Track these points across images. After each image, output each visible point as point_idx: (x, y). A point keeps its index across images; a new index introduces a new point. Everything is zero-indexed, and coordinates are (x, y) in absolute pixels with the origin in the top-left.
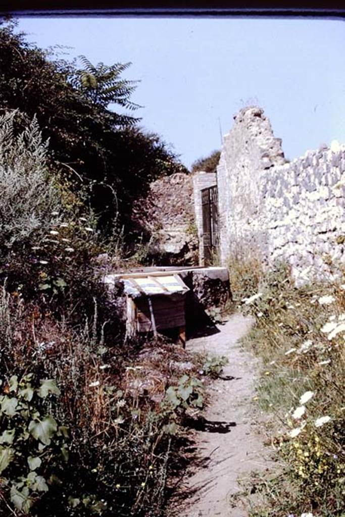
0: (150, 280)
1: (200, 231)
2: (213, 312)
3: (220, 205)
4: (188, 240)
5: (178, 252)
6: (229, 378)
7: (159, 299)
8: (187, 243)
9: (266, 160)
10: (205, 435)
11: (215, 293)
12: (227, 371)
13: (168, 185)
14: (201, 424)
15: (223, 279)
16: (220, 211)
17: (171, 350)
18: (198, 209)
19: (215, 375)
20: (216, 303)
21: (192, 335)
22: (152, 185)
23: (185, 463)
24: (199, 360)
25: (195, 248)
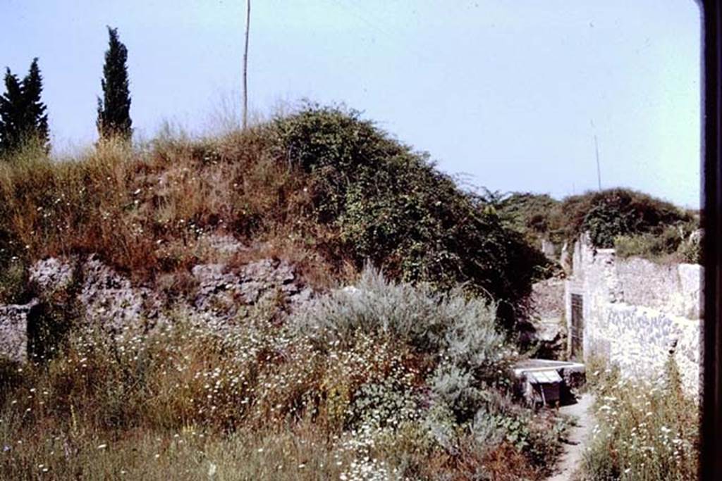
0: (540, 374)
1: (569, 324)
2: (575, 391)
3: (584, 311)
4: (560, 330)
5: (552, 339)
6: (580, 426)
7: (546, 385)
8: (559, 333)
9: (612, 296)
10: (568, 445)
11: (576, 380)
12: (579, 423)
13: (546, 288)
14: (566, 442)
15: (582, 372)
16: (584, 316)
17: (553, 412)
18: (568, 307)
19: (573, 424)
20: (577, 386)
21: (562, 404)
22: (534, 286)
23: (560, 453)
24: (566, 418)
25: (565, 336)
